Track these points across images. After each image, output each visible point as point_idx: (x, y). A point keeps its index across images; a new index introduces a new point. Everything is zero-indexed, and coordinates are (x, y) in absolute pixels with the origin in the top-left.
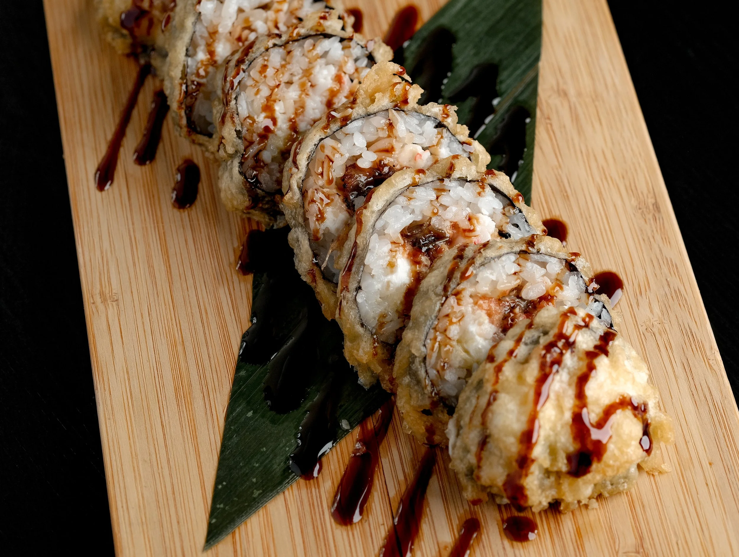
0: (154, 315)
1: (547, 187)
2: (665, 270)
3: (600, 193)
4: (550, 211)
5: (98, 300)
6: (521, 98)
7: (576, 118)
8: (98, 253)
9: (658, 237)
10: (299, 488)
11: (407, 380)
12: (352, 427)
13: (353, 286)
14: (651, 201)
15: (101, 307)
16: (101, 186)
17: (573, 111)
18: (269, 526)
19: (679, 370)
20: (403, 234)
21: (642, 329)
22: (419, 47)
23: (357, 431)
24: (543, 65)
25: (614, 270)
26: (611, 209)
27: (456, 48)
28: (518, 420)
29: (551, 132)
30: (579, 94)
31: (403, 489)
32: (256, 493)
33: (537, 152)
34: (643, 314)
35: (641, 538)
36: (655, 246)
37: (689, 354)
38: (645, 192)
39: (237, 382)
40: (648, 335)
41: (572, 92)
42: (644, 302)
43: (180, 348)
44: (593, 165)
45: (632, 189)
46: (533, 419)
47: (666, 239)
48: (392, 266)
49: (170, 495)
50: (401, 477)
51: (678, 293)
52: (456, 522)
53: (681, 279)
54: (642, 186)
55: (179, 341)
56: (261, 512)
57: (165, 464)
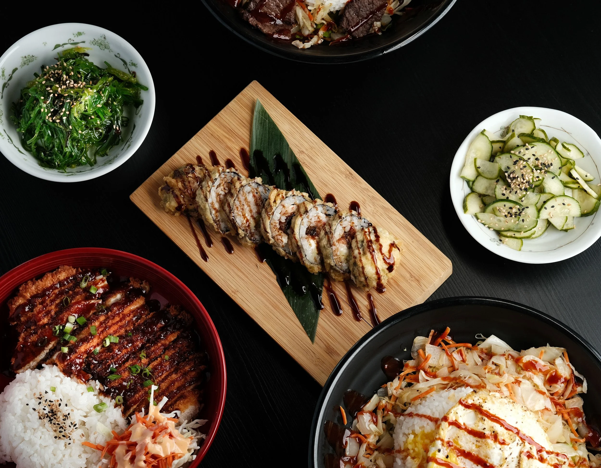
0: (250, 289)
1: (319, 185)
2: (365, 192)
3: (334, 178)
4: (325, 192)
5: (233, 294)
6: (293, 162)
7: (311, 158)
8: (222, 281)
9: (357, 183)
10: (322, 313)
11: (332, 271)
12: (322, 288)
13: (304, 256)
14: (348, 173)
15: (235, 295)
16: (206, 260)
17: (308, 156)
18: (323, 328)
19: (389, 220)
20: (306, 234)
21: (372, 213)
22: (254, 161)
23: (324, 288)
24: (291, 146)
25: (353, 200)
26: (339, 181)
27: (264, 155)
28: (373, 270)
29: (308, 167)
30: (307, 150)
31: (346, 296)
32: (314, 321)
33: (308, 175)
34: (369, 209)
35: (410, 273)
36: (358, 186)
37: (388, 213)
38: (345, 171)
39: (285, 294)
40: (374, 214)
41: (304, 150)
42: (367, 206)
43: (264, 294)
44: (326, 170)
45: (341, 172)
46: (376, 268)
47: (359, 182)
48: (310, 245)
49: (294, 335)
50: (344, 294)
51: (373, 197)
52: (365, 298)
53: (371, 192)
54: (343, 170)
55: (262, 292)
56: (318, 325)
57: (286, 328)
